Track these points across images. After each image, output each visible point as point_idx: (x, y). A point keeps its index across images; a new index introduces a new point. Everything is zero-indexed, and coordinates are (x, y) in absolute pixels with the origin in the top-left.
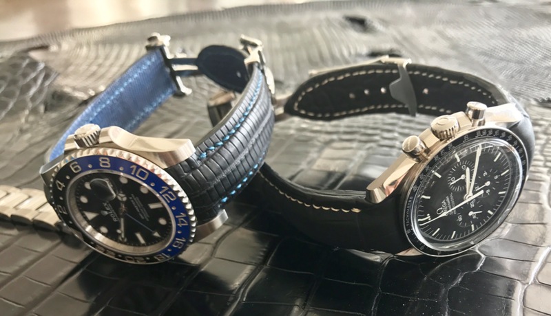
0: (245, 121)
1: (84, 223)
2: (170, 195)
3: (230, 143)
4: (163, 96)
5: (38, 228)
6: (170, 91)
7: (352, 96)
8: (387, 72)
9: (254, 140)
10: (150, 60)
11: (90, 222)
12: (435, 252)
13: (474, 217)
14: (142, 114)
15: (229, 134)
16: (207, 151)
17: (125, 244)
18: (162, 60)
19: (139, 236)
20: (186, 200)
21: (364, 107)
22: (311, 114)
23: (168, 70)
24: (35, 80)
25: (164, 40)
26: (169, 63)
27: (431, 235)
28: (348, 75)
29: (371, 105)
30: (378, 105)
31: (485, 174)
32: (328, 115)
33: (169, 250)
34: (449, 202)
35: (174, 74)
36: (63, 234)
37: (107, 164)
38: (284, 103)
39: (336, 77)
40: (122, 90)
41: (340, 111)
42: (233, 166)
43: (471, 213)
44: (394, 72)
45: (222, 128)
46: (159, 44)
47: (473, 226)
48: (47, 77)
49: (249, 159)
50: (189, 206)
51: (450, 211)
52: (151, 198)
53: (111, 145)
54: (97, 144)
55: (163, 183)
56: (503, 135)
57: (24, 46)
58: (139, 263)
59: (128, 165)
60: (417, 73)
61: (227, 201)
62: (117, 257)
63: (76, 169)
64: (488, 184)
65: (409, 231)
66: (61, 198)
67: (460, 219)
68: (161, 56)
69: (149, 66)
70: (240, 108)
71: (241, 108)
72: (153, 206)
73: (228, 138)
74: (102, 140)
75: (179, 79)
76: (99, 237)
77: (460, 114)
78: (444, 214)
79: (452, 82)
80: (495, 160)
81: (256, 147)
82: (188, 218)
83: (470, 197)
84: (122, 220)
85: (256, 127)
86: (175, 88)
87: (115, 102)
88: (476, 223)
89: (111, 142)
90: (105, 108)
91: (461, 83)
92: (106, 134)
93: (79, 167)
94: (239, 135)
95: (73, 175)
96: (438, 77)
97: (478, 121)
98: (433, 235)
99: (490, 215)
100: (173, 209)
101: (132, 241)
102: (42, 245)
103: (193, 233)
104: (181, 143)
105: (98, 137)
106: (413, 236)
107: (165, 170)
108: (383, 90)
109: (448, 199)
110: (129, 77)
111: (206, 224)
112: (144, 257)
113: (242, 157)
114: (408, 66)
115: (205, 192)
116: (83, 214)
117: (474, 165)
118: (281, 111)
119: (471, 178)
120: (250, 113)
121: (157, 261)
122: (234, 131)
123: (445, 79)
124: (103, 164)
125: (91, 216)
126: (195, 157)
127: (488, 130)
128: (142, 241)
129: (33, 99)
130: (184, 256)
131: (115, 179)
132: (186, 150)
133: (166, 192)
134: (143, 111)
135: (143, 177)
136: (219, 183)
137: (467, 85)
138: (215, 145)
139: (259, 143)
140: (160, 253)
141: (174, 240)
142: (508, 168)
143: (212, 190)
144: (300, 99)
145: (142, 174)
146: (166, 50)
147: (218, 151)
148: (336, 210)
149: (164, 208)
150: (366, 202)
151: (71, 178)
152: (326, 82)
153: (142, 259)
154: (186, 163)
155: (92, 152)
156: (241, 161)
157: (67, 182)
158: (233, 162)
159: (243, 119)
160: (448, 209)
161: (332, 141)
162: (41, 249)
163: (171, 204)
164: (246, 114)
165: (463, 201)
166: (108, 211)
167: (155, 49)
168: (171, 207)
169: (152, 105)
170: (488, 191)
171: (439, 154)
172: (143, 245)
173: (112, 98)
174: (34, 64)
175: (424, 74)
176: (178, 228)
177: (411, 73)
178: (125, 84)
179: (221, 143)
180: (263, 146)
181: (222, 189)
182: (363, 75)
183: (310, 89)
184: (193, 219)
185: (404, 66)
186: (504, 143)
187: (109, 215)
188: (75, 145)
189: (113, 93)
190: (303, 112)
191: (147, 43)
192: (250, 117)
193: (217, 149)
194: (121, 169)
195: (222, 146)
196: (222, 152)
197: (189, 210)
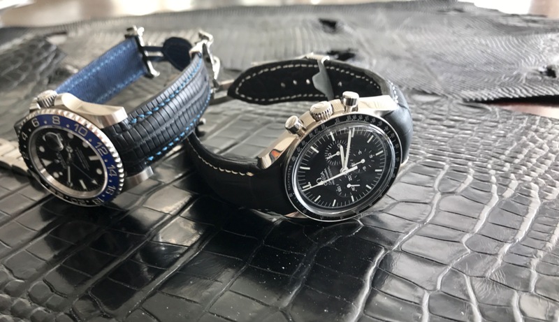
0: (175, 97)
1: (40, 166)
2: (103, 150)
3: (158, 113)
4: (134, 76)
5: (14, 172)
6: (141, 72)
7: (283, 85)
8: (310, 66)
9: (181, 113)
10: (125, 46)
11: (44, 167)
12: (318, 217)
13: (353, 189)
14: (114, 89)
15: (158, 106)
16: (137, 118)
17: (72, 188)
18: (136, 46)
19: (82, 182)
20: (116, 155)
21: (293, 95)
22: (250, 98)
23: (141, 56)
24: (46, 58)
25: (140, 31)
26: (141, 49)
27: (313, 200)
28: (279, 67)
29: (299, 94)
30: (304, 94)
31: (360, 152)
32: (263, 100)
33: (103, 196)
34: (327, 174)
35: (145, 59)
36: (29, 178)
38: (228, 87)
39: (269, 69)
40: (98, 68)
41: (274, 97)
42: (159, 131)
43: (349, 186)
44: (315, 66)
45: (153, 102)
46: (135, 34)
47: (352, 197)
48: (56, 56)
49: (175, 127)
50: (118, 160)
51: (329, 180)
52: (89, 152)
53: (64, 108)
54: (52, 106)
55: (99, 140)
56: (374, 121)
57: (48, 32)
58: (81, 205)
59: (73, 124)
60: (332, 68)
61: (153, 160)
62: (65, 198)
63: (36, 124)
64: (363, 161)
65: (291, 195)
66: (25, 147)
67: (340, 190)
68: (135, 43)
69: (124, 51)
70: (172, 87)
71: (174, 87)
72: (92, 158)
73: (157, 109)
74: (56, 103)
75: (150, 64)
76: (50, 179)
77: (337, 101)
78: (321, 183)
79: (357, 77)
80: (368, 142)
81: (182, 119)
82: (117, 169)
83: (345, 171)
84: (69, 168)
85: (185, 103)
86: (146, 71)
87: (92, 78)
88: (356, 195)
89: (63, 105)
90: (82, 82)
91: (363, 78)
92: (60, 98)
93: (38, 123)
94: (167, 108)
95: (33, 129)
96: (347, 72)
97: (351, 108)
98: (315, 201)
99: (369, 190)
100: (106, 161)
101: (77, 187)
102: (14, 184)
103: (121, 183)
104: (115, 110)
105: (53, 100)
106: (294, 198)
107: (102, 130)
108: (308, 81)
109: (326, 171)
110: (106, 59)
111: (135, 176)
112: (85, 200)
113: (168, 125)
114: (325, 62)
115: (132, 150)
116: (41, 161)
117: (347, 142)
118: (224, 94)
119: (345, 156)
120: (180, 92)
121: (94, 204)
122: (163, 104)
123: (352, 74)
124: (55, 121)
125: (47, 163)
126: (127, 122)
127: (358, 116)
128: (84, 187)
129: (42, 74)
130: (116, 201)
131: (64, 134)
132: (120, 115)
133: (100, 147)
134: (116, 87)
135: (84, 133)
136: (144, 144)
137: (367, 80)
138: (145, 114)
139: (186, 115)
140: (96, 197)
141: (107, 187)
142: (382, 149)
143: (138, 149)
144: (240, 85)
145: (83, 131)
146: (141, 39)
147: (147, 119)
148: (235, 173)
149: (99, 161)
150: (257, 167)
151: (33, 130)
152: (262, 72)
153: (84, 202)
154: (118, 126)
155: (48, 112)
156: (167, 129)
157: (29, 134)
158: (158, 128)
159: (173, 96)
160: (327, 179)
161: (269, 122)
162: (12, 188)
163: (104, 157)
164: (177, 92)
165: (339, 173)
166: (60, 160)
167: (131, 37)
168: (104, 160)
169: (124, 83)
170: (364, 168)
171: (313, 132)
172: (85, 190)
173: (89, 74)
174: (48, 45)
175: (338, 69)
176: (109, 178)
177: (328, 67)
178: (102, 64)
179: (151, 113)
180: (190, 118)
181: (147, 149)
182: (291, 68)
183: (249, 77)
184: (121, 171)
185: (322, 62)
186: (380, 131)
187: (60, 163)
188: (38, 106)
189: (91, 70)
190: (243, 96)
191: (127, 33)
192: (180, 94)
193: (146, 117)
194: (68, 126)
195: (151, 115)
196: (150, 119)
197: (118, 163)
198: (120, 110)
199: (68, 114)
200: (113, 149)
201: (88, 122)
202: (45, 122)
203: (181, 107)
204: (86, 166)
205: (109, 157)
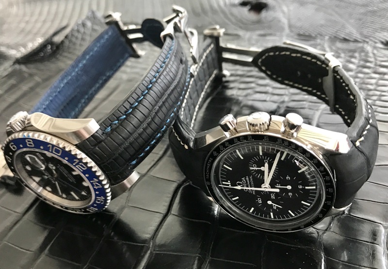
2: (81, 165)
3: (132, 116)
9: (157, 108)
15: (131, 108)
16: (111, 125)
17: (66, 199)
20: (96, 168)
33: (95, 205)
37: (31, 145)
42: (136, 135)
49: (153, 125)
50: (99, 173)
52: (69, 168)
53: (34, 129)
55: (75, 156)
59: (46, 145)
62: (62, 208)
63: (14, 148)
72: (74, 173)
73: (130, 111)
81: (160, 114)
82: (100, 182)
94: (141, 108)
95: (13, 152)
100: (87, 176)
103: (108, 193)
112: (80, 209)
113: (145, 125)
116: (31, 178)
122: (136, 104)
124: (29, 144)
126: (100, 132)
133: (78, 164)
135: (58, 153)
136: (122, 152)
138: (118, 119)
139: (164, 109)
140: (90, 207)
141: (96, 199)
143: (117, 157)
147: (121, 124)
149: (80, 176)
151: (13, 154)
154: (92, 139)
155: (20, 135)
156: (144, 129)
158: (135, 131)
163: (84, 172)
166: (47, 176)
168: (85, 175)
172: (78, 200)
176: (95, 190)
179: (125, 116)
181: (127, 156)
184: (105, 182)
187: (48, 179)
193: (120, 122)
194: (42, 147)
195: (125, 118)
196: (124, 124)
197: (99, 176)
198: (90, 122)
199: (39, 136)
200: (92, 164)
201: (60, 141)
202: (21, 146)
203: (153, 106)
204: (72, 180)
205: (89, 171)
